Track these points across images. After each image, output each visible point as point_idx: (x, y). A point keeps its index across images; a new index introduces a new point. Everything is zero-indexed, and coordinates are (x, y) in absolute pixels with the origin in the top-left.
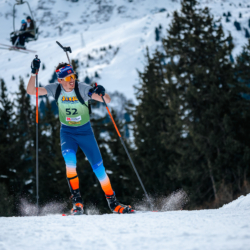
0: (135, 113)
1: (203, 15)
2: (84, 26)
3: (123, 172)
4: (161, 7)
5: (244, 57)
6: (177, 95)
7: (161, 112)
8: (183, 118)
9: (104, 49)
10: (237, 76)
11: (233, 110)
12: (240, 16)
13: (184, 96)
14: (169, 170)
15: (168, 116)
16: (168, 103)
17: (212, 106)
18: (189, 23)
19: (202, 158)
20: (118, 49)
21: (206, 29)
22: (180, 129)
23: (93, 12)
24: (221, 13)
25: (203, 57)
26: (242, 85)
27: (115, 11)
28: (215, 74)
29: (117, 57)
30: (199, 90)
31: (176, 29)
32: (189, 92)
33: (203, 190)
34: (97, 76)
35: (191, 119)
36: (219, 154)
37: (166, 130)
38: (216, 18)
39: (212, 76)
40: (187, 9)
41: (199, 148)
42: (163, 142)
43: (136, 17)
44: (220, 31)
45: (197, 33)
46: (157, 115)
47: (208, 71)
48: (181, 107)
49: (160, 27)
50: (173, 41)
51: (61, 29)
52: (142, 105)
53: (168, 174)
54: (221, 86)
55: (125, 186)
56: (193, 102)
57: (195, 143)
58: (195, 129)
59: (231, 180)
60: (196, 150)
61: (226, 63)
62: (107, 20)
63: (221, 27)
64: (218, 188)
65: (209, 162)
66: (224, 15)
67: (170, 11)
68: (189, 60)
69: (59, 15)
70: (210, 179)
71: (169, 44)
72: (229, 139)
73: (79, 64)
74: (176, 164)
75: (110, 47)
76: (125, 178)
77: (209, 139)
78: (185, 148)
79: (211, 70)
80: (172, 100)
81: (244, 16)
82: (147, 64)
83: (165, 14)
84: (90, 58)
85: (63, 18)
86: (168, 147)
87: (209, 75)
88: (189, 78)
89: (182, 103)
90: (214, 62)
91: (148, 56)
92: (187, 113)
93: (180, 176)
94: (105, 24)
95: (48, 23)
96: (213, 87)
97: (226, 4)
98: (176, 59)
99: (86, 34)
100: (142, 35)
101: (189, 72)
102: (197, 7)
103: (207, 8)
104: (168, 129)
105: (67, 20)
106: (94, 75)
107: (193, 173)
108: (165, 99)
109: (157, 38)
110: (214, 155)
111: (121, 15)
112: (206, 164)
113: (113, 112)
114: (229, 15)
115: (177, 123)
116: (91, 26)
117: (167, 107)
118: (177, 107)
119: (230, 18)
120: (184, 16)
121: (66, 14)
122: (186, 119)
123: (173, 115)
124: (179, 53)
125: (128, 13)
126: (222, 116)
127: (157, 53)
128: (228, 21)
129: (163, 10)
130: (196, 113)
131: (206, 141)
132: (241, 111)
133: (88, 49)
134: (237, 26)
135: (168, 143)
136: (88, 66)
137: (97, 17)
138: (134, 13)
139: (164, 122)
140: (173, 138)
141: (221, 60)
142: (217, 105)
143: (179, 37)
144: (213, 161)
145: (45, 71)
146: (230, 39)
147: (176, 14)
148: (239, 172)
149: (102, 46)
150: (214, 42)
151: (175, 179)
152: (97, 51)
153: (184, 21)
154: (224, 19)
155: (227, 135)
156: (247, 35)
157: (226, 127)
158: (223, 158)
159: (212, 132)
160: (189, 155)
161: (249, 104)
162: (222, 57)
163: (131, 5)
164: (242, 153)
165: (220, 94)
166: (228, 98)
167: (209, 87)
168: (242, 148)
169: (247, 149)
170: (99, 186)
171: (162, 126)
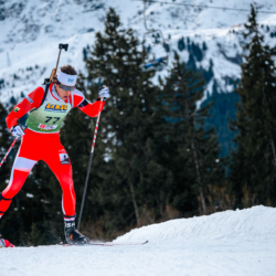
1: (127, 36)
2: (11, 45)
3: (44, 195)
4: (89, 26)
5: (171, 81)
7: (83, 134)
8: (105, 141)
9: (31, 69)
10: (161, 99)
11: (156, 134)
13: (107, 119)
14: (91, 194)
16: (91, 126)
17: (135, 129)
18: (113, 44)
19: (125, 183)
20: (45, 69)
21: (130, 51)
22: (103, 152)
23: (19, 31)
25: (127, 79)
26: (166, 109)
27: (42, 30)
28: (138, 97)
30: (122, 113)
31: (100, 51)
32: (112, 115)
33: (125, 215)
34: (23, 96)
36: (142, 178)
37: (88, 153)
38: (141, 39)
39: (135, 98)
40: (110, 30)
41: (122, 172)
45: (121, 55)
46: (80, 138)
47: (131, 94)
48: (104, 130)
49: (88, 48)
50: (96, 62)
52: (64, 127)
53: (90, 198)
54: (144, 109)
55: (47, 210)
57: (118, 167)
58: (118, 153)
60: (118, 174)
61: (151, 86)
62: (34, 40)
64: (140, 213)
65: (132, 187)
66: (153, 36)
70: (132, 204)
71: (92, 65)
72: (152, 163)
73: (5, 84)
74: (99, 188)
75: (37, 67)
76: (46, 202)
77: (132, 163)
78: (108, 172)
79: (135, 93)
81: (173, 37)
84: (16, 77)
87: (132, 97)
88: (112, 101)
89: (105, 125)
90: (138, 85)
92: (110, 135)
94: (32, 43)
96: (136, 110)
97: (155, 25)
99: (12, 54)
103: (131, 30)
106: (19, 95)
107: (116, 198)
108: (88, 121)
109: (85, 59)
110: (137, 179)
111: (48, 34)
112: (129, 188)
114: (158, 36)
116: (18, 45)
118: (100, 130)
119: (159, 39)
120: (107, 37)
122: (110, 143)
124: (102, 75)
125: (55, 33)
126: (145, 139)
128: (157, 42)
129: (91, 30)
130: (119, 137)
131: (128, 165)
132: (165, 134)
133: (14, 69)
136: (14, 86)
137: (24, 36)
141: (145, 83)
142: (140, 128)
143: (102, 59)
144: (135, 185)
147: (98, 35)
148: (162, 197)
149: (29, 66)
151: (97, 203)
152: (23, 71)
154: (150, 41)
155: (150, 158)
156: (177, 57)
157: (149, 151)
158: (145, 183)
159: (135, 156)
160: (111, 179)
161: (172, 128)
162: (146, 80)
163: (59, 24)
164: (165, 178)
165: (144, 117)
166: (151, 121)
167: (132, 110)
168: (165, 173)
169: (170, 173)
170: (20, 209)
171: (84, 148)
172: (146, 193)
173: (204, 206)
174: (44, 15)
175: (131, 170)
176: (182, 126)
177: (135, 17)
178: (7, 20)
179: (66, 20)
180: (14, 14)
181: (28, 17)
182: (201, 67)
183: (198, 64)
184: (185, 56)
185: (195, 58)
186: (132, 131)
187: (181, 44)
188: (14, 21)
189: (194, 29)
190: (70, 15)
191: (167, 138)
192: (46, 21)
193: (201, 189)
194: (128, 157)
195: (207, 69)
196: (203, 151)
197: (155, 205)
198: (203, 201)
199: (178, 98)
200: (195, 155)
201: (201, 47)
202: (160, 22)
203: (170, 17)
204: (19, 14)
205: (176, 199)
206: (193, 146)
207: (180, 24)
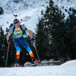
0: (35, 37)
1: (56, 7)
2: (20, 10)
4: (43, 5)
5: (68, 20)
6: (48, 31)
7: (43, 36)
8: (49, 38)
9: (26, 17)
10: (66, 26)
11: (65, 36)
12: (67, 7)
13: (50, 31)
14: (45, 54)
15: (45, 37)
16: (45, 34)
17: (58, 34)
18: (51, 10)
19: (55, 50)
20: (30, 17)
21: (57, 11)
22: (49, 41)
23: (23, 6)
24: (61, 7)
25: (56, 20)
26: (67, 28)
27: (29, 6)
29: (30, 20)
30: (54, 30)
31: (47, 11)
32: (51, 30)
34: (24, 25)
35: (52, 38)
36: (60, 49)
37: (44, 42)
38: (59, 8)
39: (58, 25)
40: (51, 5)
41: (54, 47)
42: (43, 45)
43: (36, 8)
44: (61, 12)
45: (54, 12)
47: (57, 24)
48: (49, 35)
49: (43, 11)
50: (47, 15)
51: (13, 11)
52: (37, 34)
53: (45, 55)
54: (61, 28)
56: (52, 33)
57: (53, 46)
58: (53, 41)
59: (64, 57)
60: (53, 48)
61: (63, 22)
62: (27, 9)
63: (61, 11)
65: (57, 51)
66: (62, 7)
67: (46, 6)
68: (51, 20)
69: (12, 7)
70: (57, 56)
71: (45, 16)
72: (63, 44)
74: (48, 52)
75: (28, 17)
77: (57, 44)
78: (50, 47)
79: (58, 24)
80: (46, 32)
81: (68, 7)
82: (39, 22)
83: (44, 7)
84: (22, 20)
85: (13, 8)
86: (45, 47)
87: (57, 25)
88: (52, 26)
89: (49, 33)
90: (59, 21)
91: (39, 19)
92: (51, 36)
93: (48, 55)
94: (26, 10)
95: (9, 9)
96: (58, 29)
97: (63, 4)
98: (48, 20)
99: (20, 13)
100: (37, 13)
101: (51, 24)
102: (54, 5)
103: (57, 5)
105: (15, 9)
107: (53, 55)
108: (44, 32)
109: (42, 14)
111: (31, 7)
112: (56, 52)
113: (29, 36)
114: (63, 7)
115: (48, 40)
116: (22, 10)
117: (45, 35)
118: (48, 35)
119: (64, 8)
120: (50, 7)
121: (15, 7)
122: (50, 38)
123: (46, 37)
124: (48, 18)
125: (33, 7)
126: (61, 37)
127: (42, 19)
128: (63, 9)
129: (44, 6)
130: (54, 37)
131: (56, 45)
132: (67, 36)
134: (66, 10)
135: (45, 46)
136: (21, 22)
137: (24, 8)
138: (35, 7)
140: (47, 44)
141: (61, 21)
142: (60, 34)
143: (48, 14)
144: (58, 51)
145: (8, 24)
146: (64, 14)
147: (47, 7)
148: (66, 54)
149: (25, 16)
150: (59, 15)
151: (47, 56)
152: (24, 18)
153: (50, 9)
154: (62, 8)
155: (63, 43)
156: (69, 13)
159: (58, 42)
160: (51, 49)
161: (69, 34)
162: (61, 20)
163: (34, 4)
164: (67, 49)
165: (61, 31)
166: (63, 32)
168: (67, 47)
169: (69, 47)
170: (24, 58)
171: (43, 40)
172: (62, 53)
174: (30, 1)
176: (72, 33)
177: (56, 2)
178: (19, 3)
179: (36, 3)
180: (21, 1)
181: (25, 2)
183: (75, 15)
184: (72, 12)
185: (74, 13)
187: (70, 9)
188: (21, 3)
189: (74, 5)
190: (37, 1)
191: (68, 37)
192: (30, 3)
199: (71, 25)
202: (64, 3)
203: (67, 2)
204: (22, 1)
205: (71, 55)
206: (75, 39)
207: (70, 3)
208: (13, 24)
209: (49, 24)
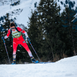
0: (27, 31)
3: (23, 50)
5: (64, 13)
6: (42, 25)
8: (43, 33)
9: (18, 10)
10: (61, 20)
11: (60, 31)
13: (44, 26)
15: (39, 32)
16: (39, 28)
17: (53, 29)
18: (46, 2)
19: (49, 47)
20: (22, 10)
21: (51, 4)
22: (42, 37)
25: (50, 13)
26: (63, 22)
28: (54, 19)
30: (49, 24)
31: (41, 3)
32: (45, 24)
34: (15, 19)
35: (46, 34)
36: (55, 45)
37: (38, 37)
39: (53, 19)
41: (49, 43)
42: (36, 41)
44: (56, 5)
45: (48, 5)
46: (35, 32)
47: (52, 18)
48: (43, 29)
49: (36, 3)
50: (41, 7)
51: (3, 3)
52: (30, 29)
53: (38, 51)
54: (56, 23)
55: (24, 55)
56: (47, 28)
58: (47, 37)
60: (47, 44)
61: (58, 15)
63: (56, 3)
64: (54, 56)
65: (52, 48)
68: (46, 14)
70: (52, 53)
71: (39, 8)
73: (9, 15)
74: (41, 48)
75: (20, 9)
76: (24, 53)
77: (52, 40)
78: (44, 43)
79: (53, 17)
80: (40, 27)
82: (32, 15)
84: (13, 13)
86: (38, 43)
87: (52, 19)
88: (46, 20)
89: (43, 28)
90: (54, 15)
91: (32, 12)
92: (45, 31)
93: (42, 52)
96: (53, 23)
98: (41, 14)
101: (46, 18)
104: (38, 36)
106: (14, 18)
107: (46, 51)
108: (38, 27)
109: (35, 7)
110: (54, 45)
112: (51, 48)
115: (41, 35)
117: (38, 29)
123: (40, 32)
124: (42, 11)
126: (56, 32)
127: (35, 11)
128: (58, 1)
130: (48, 32)
131: (51, 41)
132: (63, 31)
134: (62, 3)
135: (38, 41)
136: (12, 15)
139: (37, 34)
140: (40, 40)
141: (56, 14)
142: (55, 29)
143: (42, 6)
144: (53, 47)
146: (59, 7)
148: (62, 51)
150: (54, 8)
151: (40, 53)
153: (44, 1)
155: (58, 39)
156: (65, 6)
157: (57, 36)
158: (56, 46)
159: (53, 38)
160: (45, 45)
161: (65, 29)
164: (63, 45)
165: (56, 25)
166: (58, 27)
167: (52, 23)
168: (63, 43)
169: (64, 43)
171: (36, 36)
172: (57, 50)
173: (75, 54)
175: (52, 42)
176: (68, 28)
182: (73, 9)
183: (72, 8)
184: (68, 5)
185: (71, 6)
186: (52, 30)
187: (66, 2)
193: (74, 48)
194: (50, 38)
195: (75, 10)
196: (75, 36)
197: (59, 54)
198: (75, 53)
199: (67, 19)
200: (72, 38)
201: (73, 3)
205: (66, 52)
206: (72, 34)
208: (3, 17)
209: (43, 18)
